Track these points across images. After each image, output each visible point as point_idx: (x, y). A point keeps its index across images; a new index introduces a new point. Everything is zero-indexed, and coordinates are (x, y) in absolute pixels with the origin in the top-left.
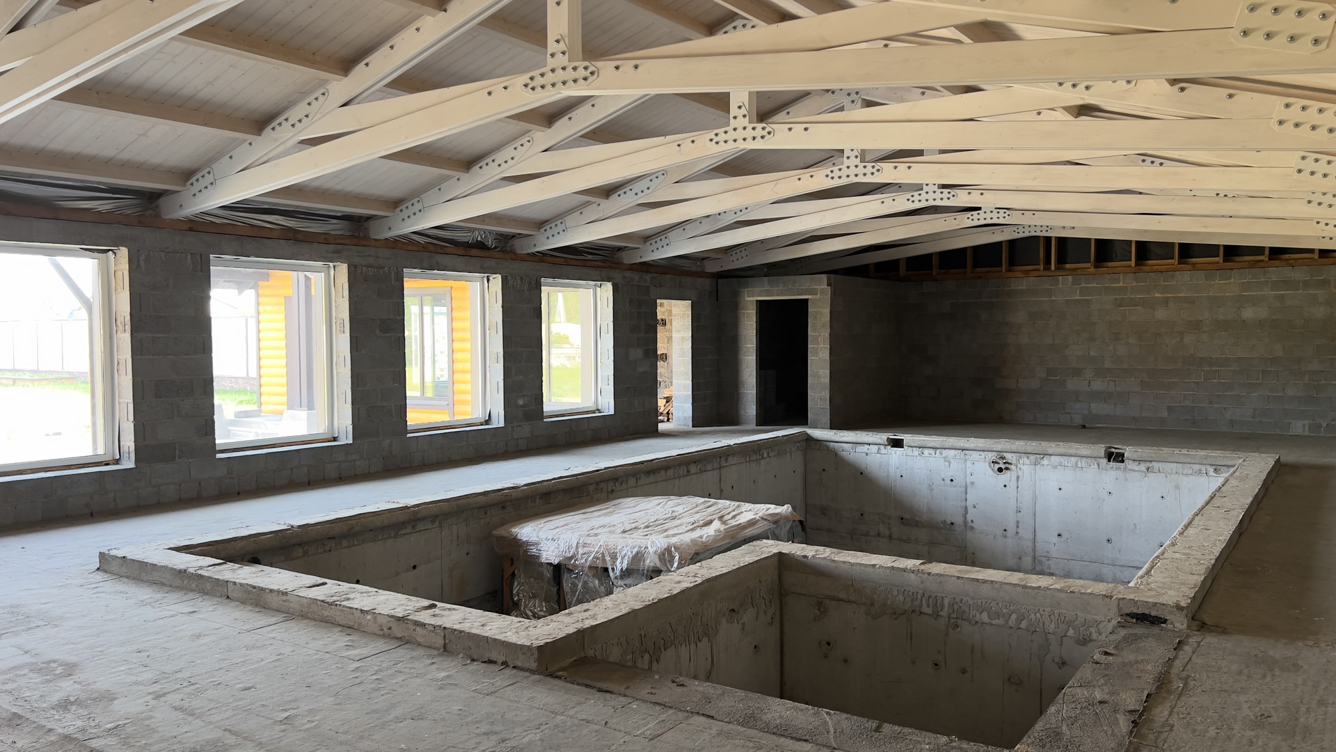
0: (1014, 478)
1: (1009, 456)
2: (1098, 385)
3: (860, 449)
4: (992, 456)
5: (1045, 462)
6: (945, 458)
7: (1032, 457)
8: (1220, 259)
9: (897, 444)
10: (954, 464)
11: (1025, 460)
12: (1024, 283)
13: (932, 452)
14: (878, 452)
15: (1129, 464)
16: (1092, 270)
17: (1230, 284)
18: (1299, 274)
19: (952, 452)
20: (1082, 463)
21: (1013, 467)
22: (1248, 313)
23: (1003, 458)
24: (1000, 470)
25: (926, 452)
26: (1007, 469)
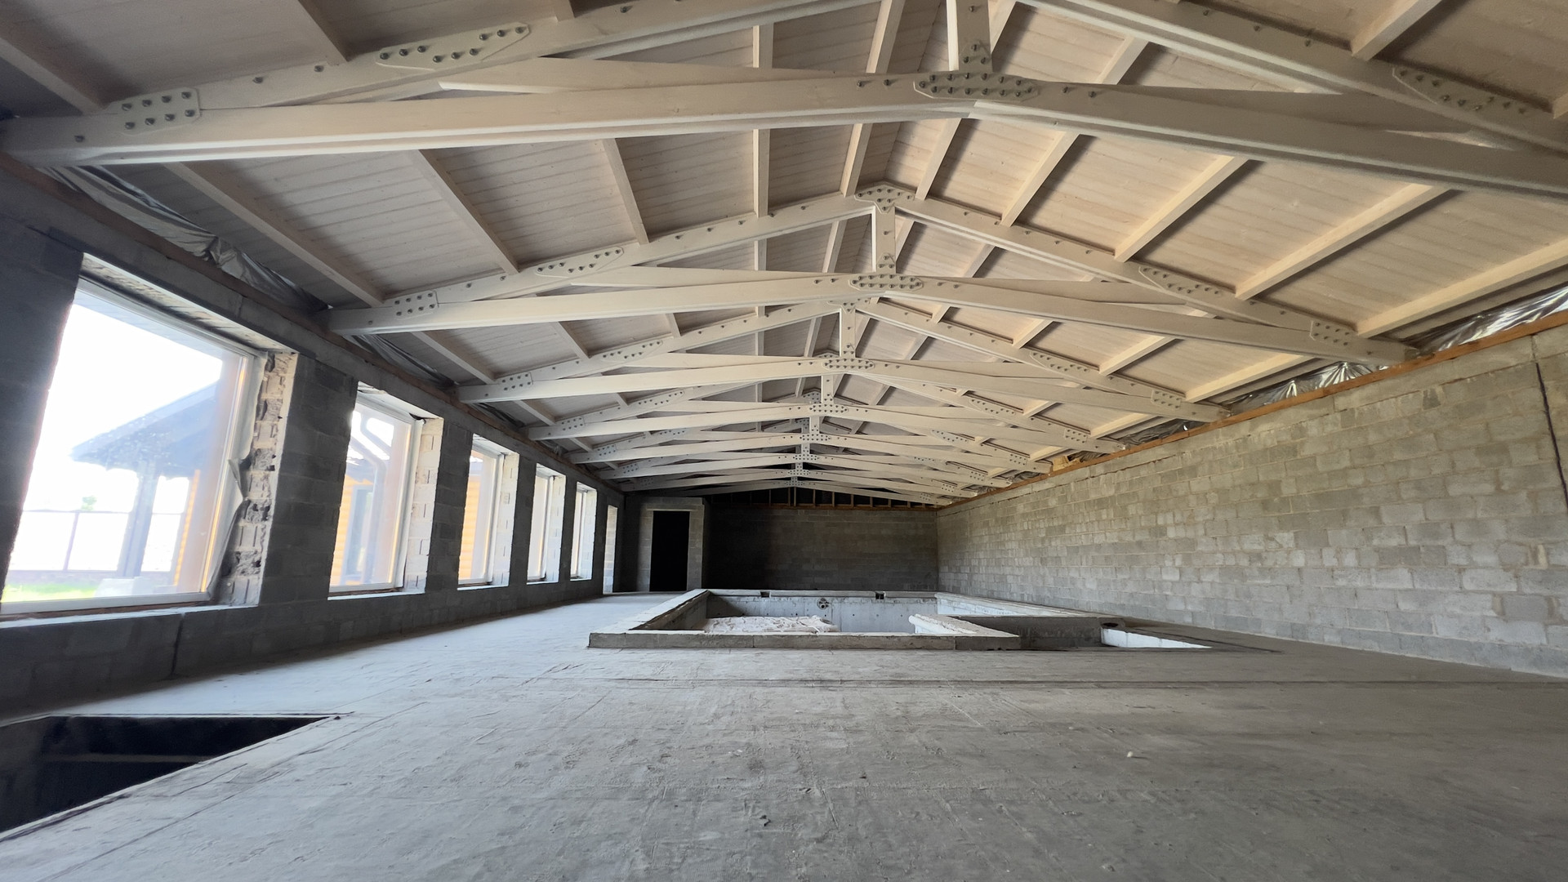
0: (830, 611)
1: (828, 599)
2: (818, 568)
3: (742, 599)
4: (818, 599)
5: (846, 601)
6: (793, 602)
7: (839, 599)
8: (871, 505)
9: (764, 595)
10: (798, 605)
11: (836, 600)
12: (780, 512)
13: (785, 598)
14: (754, 600)
15: (886, 600)
16: (814, 507)
17: (876, 517)
18: (903, 514)
19: (797, 598)
20: (864, 600)
21: (829, 605)
22: (884, 532)
23: (825, 600)
24: (823, 607)
25: (782, 599)
26: (827, 606)
